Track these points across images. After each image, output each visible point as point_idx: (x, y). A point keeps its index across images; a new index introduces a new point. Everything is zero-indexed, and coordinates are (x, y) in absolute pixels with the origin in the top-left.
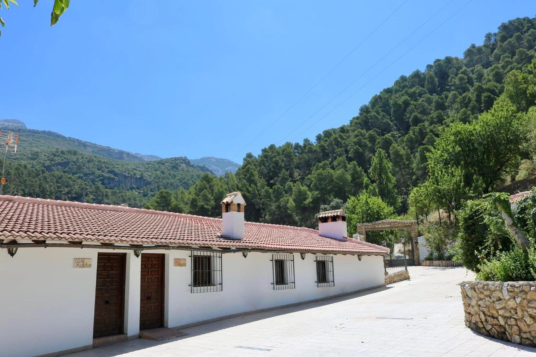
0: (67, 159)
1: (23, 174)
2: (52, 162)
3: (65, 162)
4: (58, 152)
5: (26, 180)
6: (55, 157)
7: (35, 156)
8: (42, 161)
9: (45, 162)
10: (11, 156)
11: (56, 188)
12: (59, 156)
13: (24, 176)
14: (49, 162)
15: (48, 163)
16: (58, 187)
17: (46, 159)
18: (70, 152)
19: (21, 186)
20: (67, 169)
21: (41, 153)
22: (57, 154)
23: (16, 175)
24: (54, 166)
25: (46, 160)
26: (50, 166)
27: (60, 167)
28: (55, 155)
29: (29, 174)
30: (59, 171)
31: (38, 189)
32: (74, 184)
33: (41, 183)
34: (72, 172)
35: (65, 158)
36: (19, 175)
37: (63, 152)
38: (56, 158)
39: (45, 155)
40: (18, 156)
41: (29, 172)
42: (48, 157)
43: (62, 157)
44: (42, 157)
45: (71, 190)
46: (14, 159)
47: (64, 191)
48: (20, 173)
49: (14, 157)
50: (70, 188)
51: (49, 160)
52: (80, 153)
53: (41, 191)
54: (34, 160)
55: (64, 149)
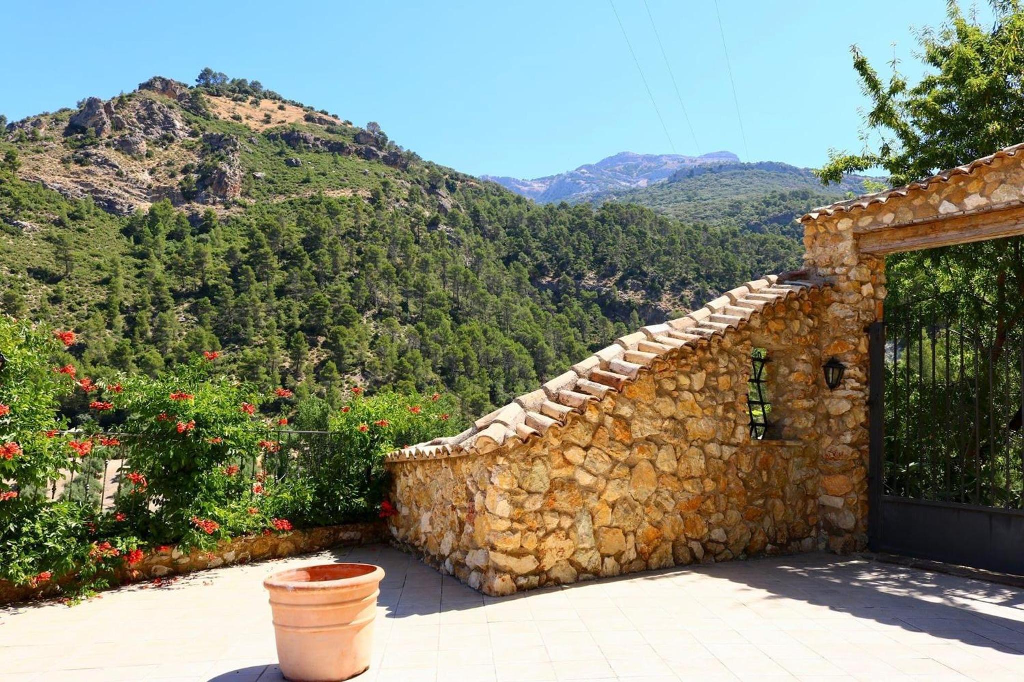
0: (789, 209)
1: (697, 241)
2: (763, 217)
3: (786, 215)
4: (774, 197)
5: (701, 252)
6: (767, 206)
7: (736, 207)
8: (744, 217)
9: (751, 218)
10: (698, 213)
11: (755, 264)
12: (775, 204)
13: (699, 244)
14: (757, 216)
15: (755, 220)
16: (759, 262)
17: (753, 212)
18: (795, 195)
19: (691, 262)
20: (788, 227)
21: (747, 202)
22: (772, 201)
23: (685, 244)
24: (765, 223)
25: (752, 215)
26: (759, 225)
27: (775, 224)
28: (768, 204)
29: (709, 239)
30: (773, 232)
31: (721, 266)
32: (786, 253)
33: (727, 256)
34: (797, 233)
35: (786, 207)
36: (691, 242)
37: (783, 197)
38: (770, 209)
39: (753, 206)
40: (708, 213)
41: (708, 238)
42: (757, 208)
43: (782, 207)
44: (748, 209)
45: (781, 266)
46: (703, 218)
47: (770, 268)
48: (693, 240)
49: (702, 215)
50: (780, 263)
51: (758, 213)
52: (816, 193)
53: (724, 271)
54: (734, 216)
55: (787, 190)
